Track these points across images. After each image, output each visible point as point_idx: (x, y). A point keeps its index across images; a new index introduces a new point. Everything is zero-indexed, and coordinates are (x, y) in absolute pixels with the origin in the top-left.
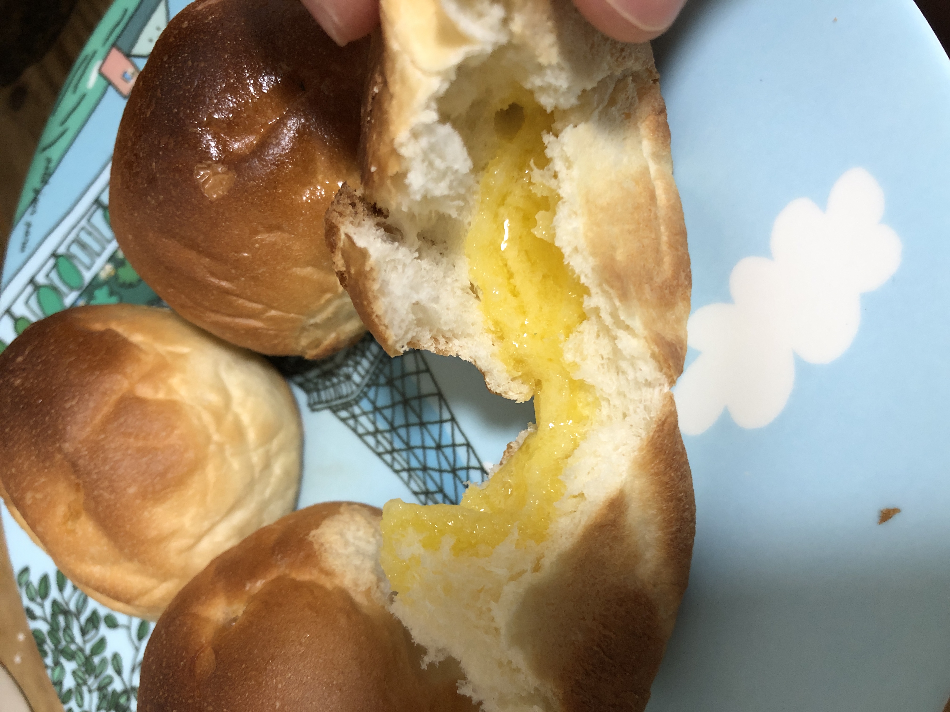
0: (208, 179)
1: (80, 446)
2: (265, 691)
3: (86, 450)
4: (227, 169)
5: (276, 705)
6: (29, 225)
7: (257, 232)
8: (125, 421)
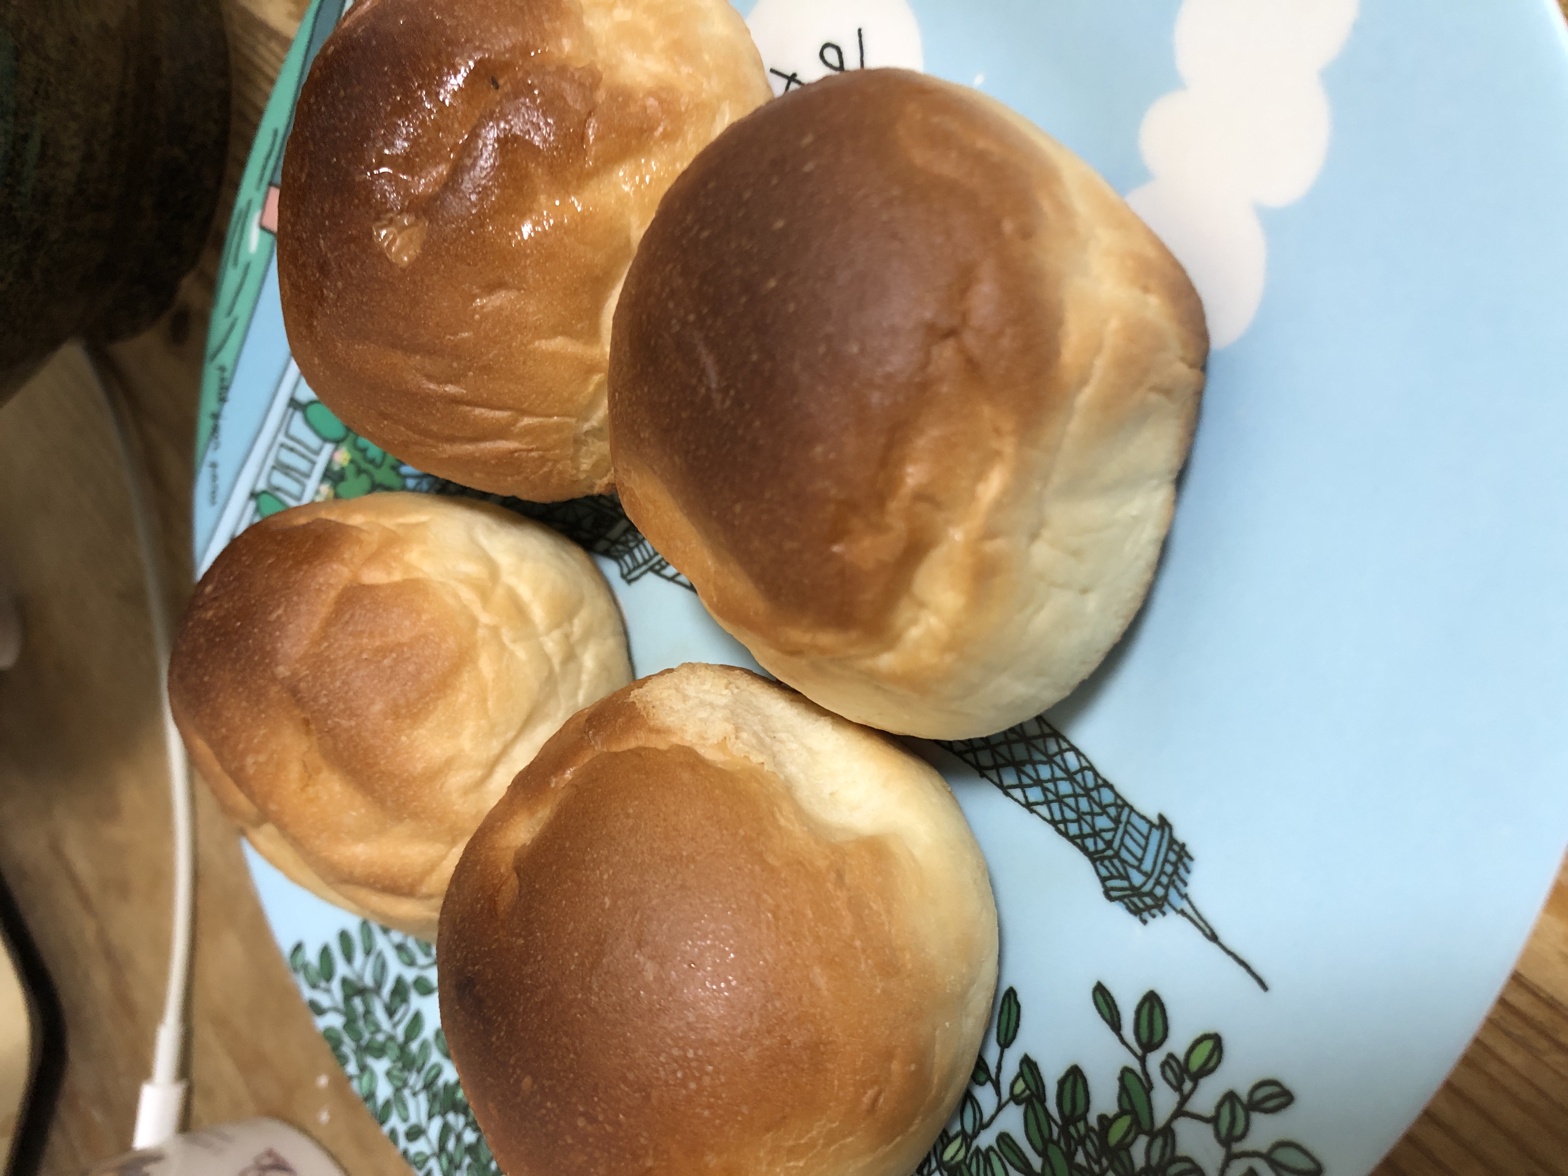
0: (394, 240)
1: (298, 666)
2: (587, 888)
3: (307, 669)
4: (414, 218)
5: (605, 904)
6: (214, 465)
7: (474, 297)
8: (352, 616)
